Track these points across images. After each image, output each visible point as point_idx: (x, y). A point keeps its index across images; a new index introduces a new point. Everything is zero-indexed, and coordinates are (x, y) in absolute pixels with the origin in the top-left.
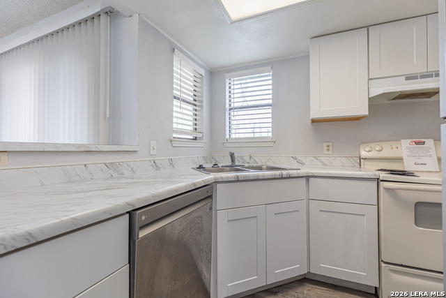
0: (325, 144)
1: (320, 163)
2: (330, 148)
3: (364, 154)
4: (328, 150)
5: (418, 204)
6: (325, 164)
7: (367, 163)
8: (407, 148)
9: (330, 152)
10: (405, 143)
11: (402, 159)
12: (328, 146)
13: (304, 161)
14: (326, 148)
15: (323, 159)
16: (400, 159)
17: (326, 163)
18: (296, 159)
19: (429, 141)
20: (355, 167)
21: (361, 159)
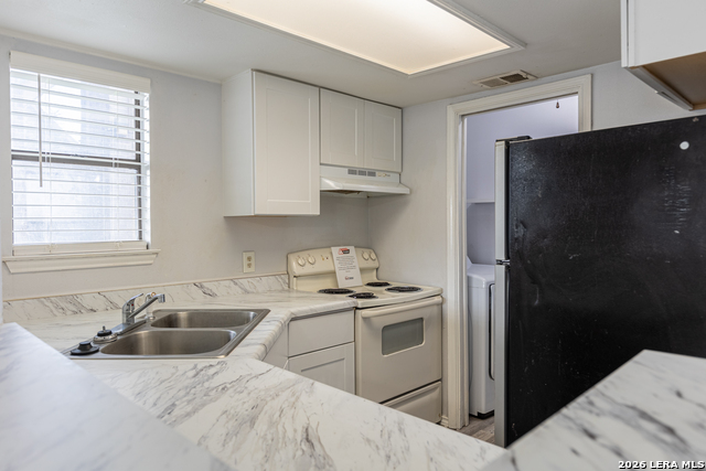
0: (245, 255)
1: (240, 291)
2: (252, 262)
4: (249, 265)
5: (386, 328)
6: (247, 292)
7: (300, 282)
8: (338, 258)
9: (252, 269)
10: (336, 251)
11: (335, 273)
12: (249, 259)
13: (215, 291)
14: (246, 262)
15: (244, 282)
16: (333, 274)
17: (248, 288)
18: (202, 287)
19: (351, 248)
20: (283, 290)
21: (292, 277)
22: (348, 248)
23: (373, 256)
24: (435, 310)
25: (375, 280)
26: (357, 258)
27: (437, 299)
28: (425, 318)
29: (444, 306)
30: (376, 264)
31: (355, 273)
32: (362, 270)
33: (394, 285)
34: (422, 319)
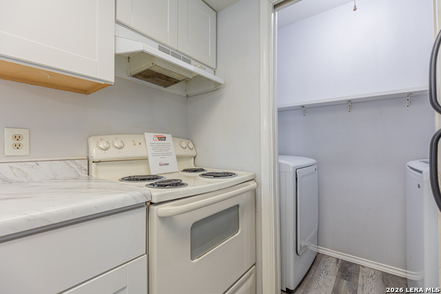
0: (9, 133)
3: (95, 154)
4: (17, 147)
5: (196, 225)
6: (7, 182)
7: (101, 168)
8: (152, 145)
9: (24, 151)
10: (150, 137)
11: (147, 159)
12: (18, 138)
14: (9, 141)
16: (145, 160)
19: (169, 137)
20: (77, 178)
21: (91, 162)
22: (164, 135)
23: (191, 146)
24: (249, 196)
25: (193, 167)
26: (173, 146)
27: (252, 185)
28: (241, 204)
29: (258, 191)
30: (193, 153)
31: (172, 160)
32: (179, 158)
33: (209, 170)
34: (238, 206)
